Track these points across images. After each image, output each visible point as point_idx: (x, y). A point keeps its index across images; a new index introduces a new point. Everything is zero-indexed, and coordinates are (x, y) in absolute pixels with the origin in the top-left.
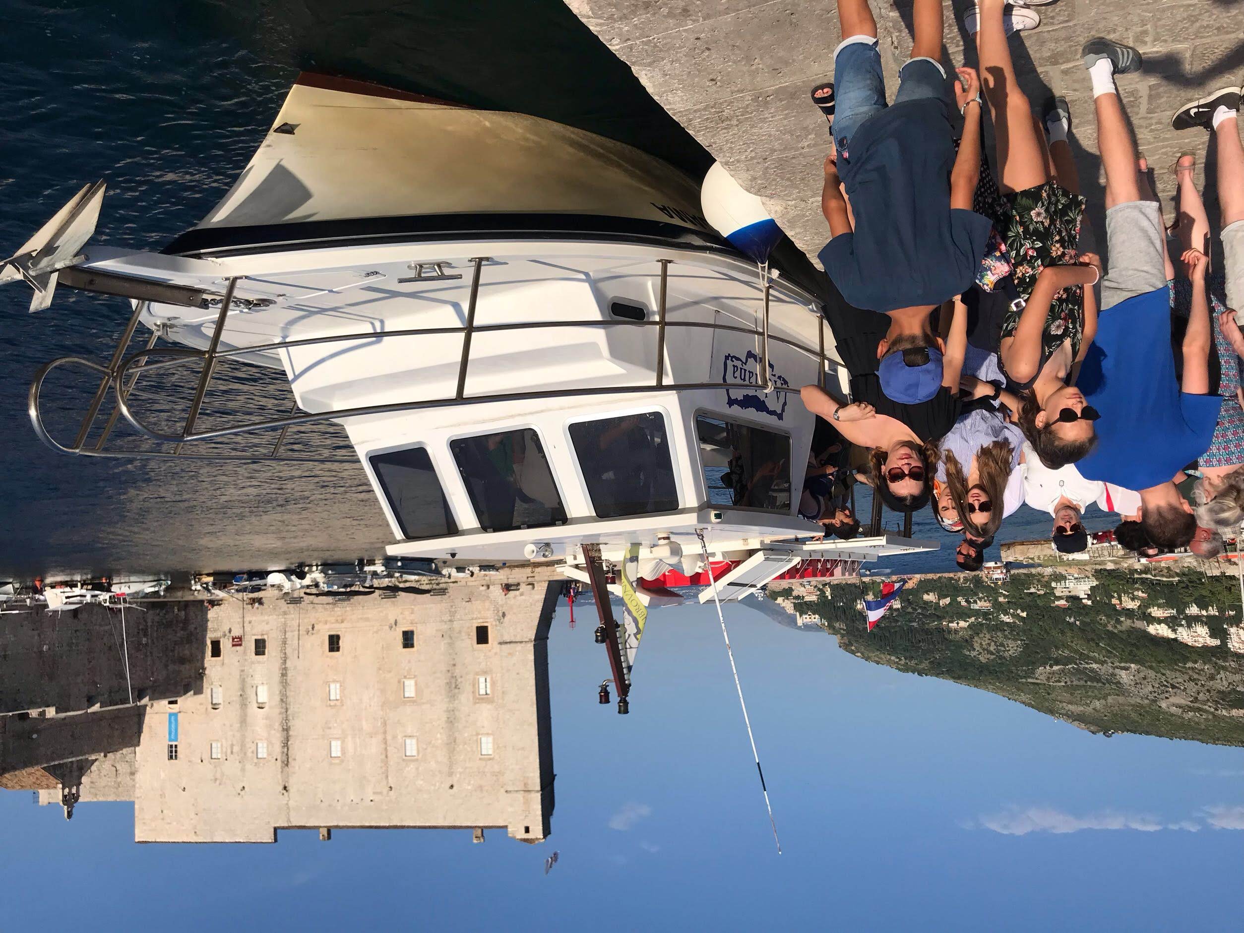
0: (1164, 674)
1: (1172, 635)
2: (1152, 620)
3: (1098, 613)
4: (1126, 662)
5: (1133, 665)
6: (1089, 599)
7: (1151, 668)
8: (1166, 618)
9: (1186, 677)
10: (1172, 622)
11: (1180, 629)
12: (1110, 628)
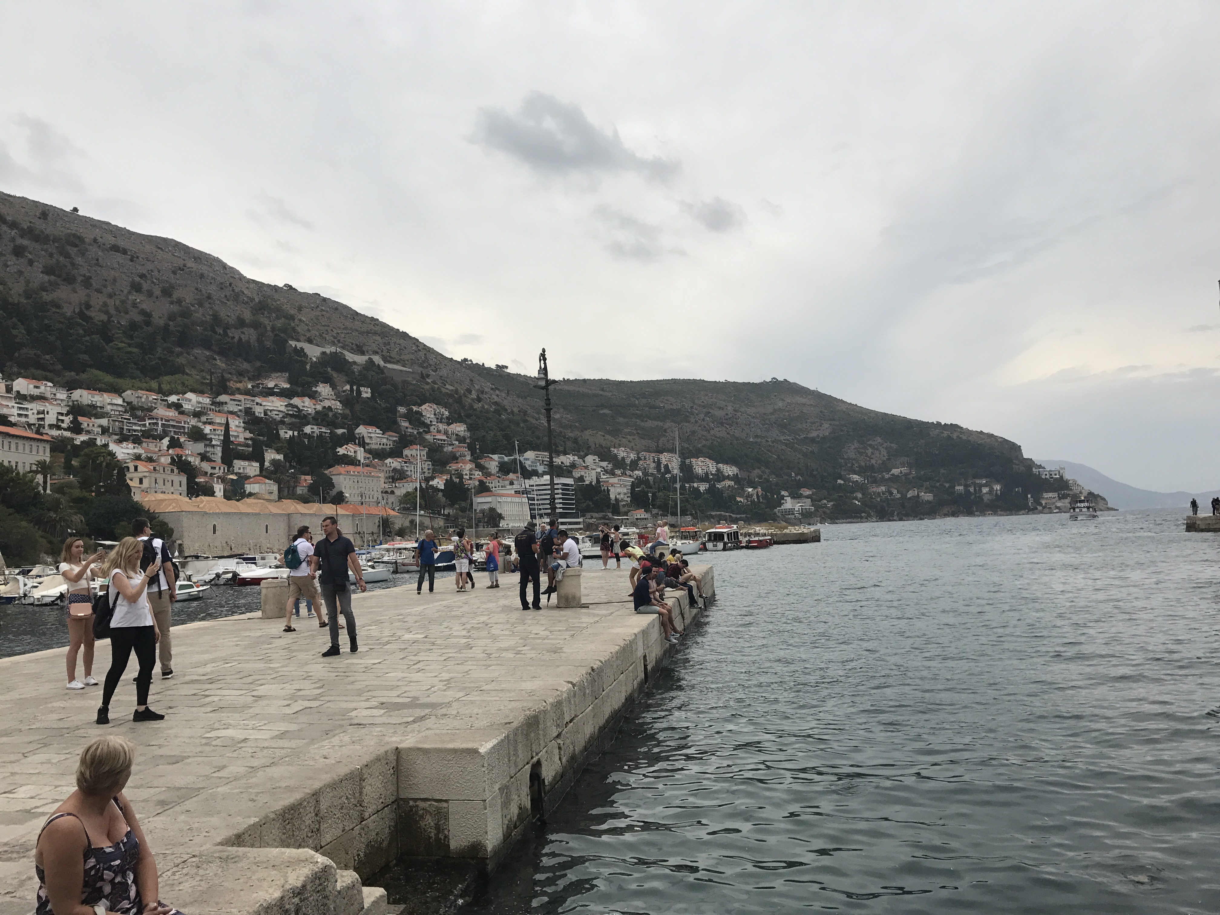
0: (728, 434)
1: (721, 465)
2: (735, 478)
3: (777, 484)
4: (756, 442)
5: (751, 440)
6: (783, 496)
7: (737, 439)
8: (723, 480)
9: (712, 432)
10: (720, 476)
11: (714, 471)
12: (767, 471)
